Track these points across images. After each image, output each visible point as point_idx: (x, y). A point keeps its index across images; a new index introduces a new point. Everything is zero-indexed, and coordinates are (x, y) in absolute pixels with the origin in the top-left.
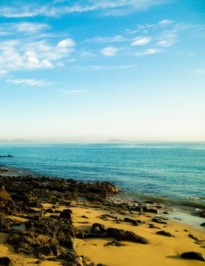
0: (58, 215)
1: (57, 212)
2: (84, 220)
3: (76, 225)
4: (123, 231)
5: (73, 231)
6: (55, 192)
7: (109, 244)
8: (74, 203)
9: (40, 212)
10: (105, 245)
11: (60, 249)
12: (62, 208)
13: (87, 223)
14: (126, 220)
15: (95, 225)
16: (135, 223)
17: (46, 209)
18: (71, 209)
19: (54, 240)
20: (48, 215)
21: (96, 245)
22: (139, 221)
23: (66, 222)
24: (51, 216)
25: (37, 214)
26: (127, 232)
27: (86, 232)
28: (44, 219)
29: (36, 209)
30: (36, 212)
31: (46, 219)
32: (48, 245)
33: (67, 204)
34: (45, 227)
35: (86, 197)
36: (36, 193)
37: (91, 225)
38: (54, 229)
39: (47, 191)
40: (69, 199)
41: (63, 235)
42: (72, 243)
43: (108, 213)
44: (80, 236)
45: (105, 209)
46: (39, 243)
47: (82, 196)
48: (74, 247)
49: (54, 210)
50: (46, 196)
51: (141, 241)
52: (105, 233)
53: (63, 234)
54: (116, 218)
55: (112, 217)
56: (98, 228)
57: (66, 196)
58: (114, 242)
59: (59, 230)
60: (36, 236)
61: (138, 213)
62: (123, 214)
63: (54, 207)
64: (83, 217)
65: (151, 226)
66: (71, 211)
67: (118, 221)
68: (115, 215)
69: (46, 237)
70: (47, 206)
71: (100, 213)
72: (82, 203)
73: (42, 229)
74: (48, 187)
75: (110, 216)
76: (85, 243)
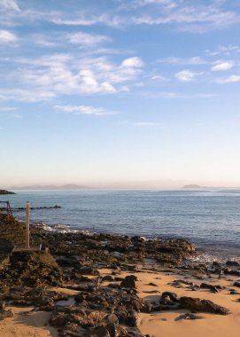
0: (119, 283)
1: (117, 279)
2: (151, 288)
3: (141, 295)
4: (198, 299)
5: (137, 303)
6: (117, 254)
7: (181, 318)
8: (139, 267)
9: (96, 281)
10: (176, 320)
11: (119, 328)
12: (124, 275)
13: (155, 292)
14: (204, 286)
15: (166, 294)
16: (213, 289)
17: (103, 276)
18: (135, 274)
19: (113, 317)
20: (106, 283)
21: (165, 320)
22: (218, 287)
23: (128, 292)
24: (110, 286)
25: (91, 284)
26: (203, 301)
27: (154, 303)
28: (99, 290)
29: (90, 277)
30: (89, 280)
31: (103, 290)
32: (104, 324)
33: (131, 269)
34: (101, 301)
35: (156, 258)
36: (90, 255)
37: (161, 294)
38: (113, 303)
39: (106, 252)
40: (134, 262)
41: (123, 310)
42: (135, 320)
43: (182, 278)
44: (145, 310)
45: (178, 274)
46: (92, 322)
47: (150, 258)
48: (138, 324)
49: (113, 277)
50: (105, 259)
51: (219, 311)
52: (177, 304)
53: (124, 308)
54: (191, 284)
55: (186, 283)
56: (168, 298)
57: (130, 259)
58: (187, 315)
59: (119, 304)
60: (88, 313)
61: (217, 276)
62: (200, 278)
63: (113, 274)
64: (151, 284)
65: (233, 292)
66: (135, 278)
67: (193, 288)
68: (190, 281)
69: (102, 313)
70: (104, 272)
71: (172, 278)
72: (150, 267)
73: (96, 303)
74: (107, 247)
75: (184, 282)
76: (152, 317)
